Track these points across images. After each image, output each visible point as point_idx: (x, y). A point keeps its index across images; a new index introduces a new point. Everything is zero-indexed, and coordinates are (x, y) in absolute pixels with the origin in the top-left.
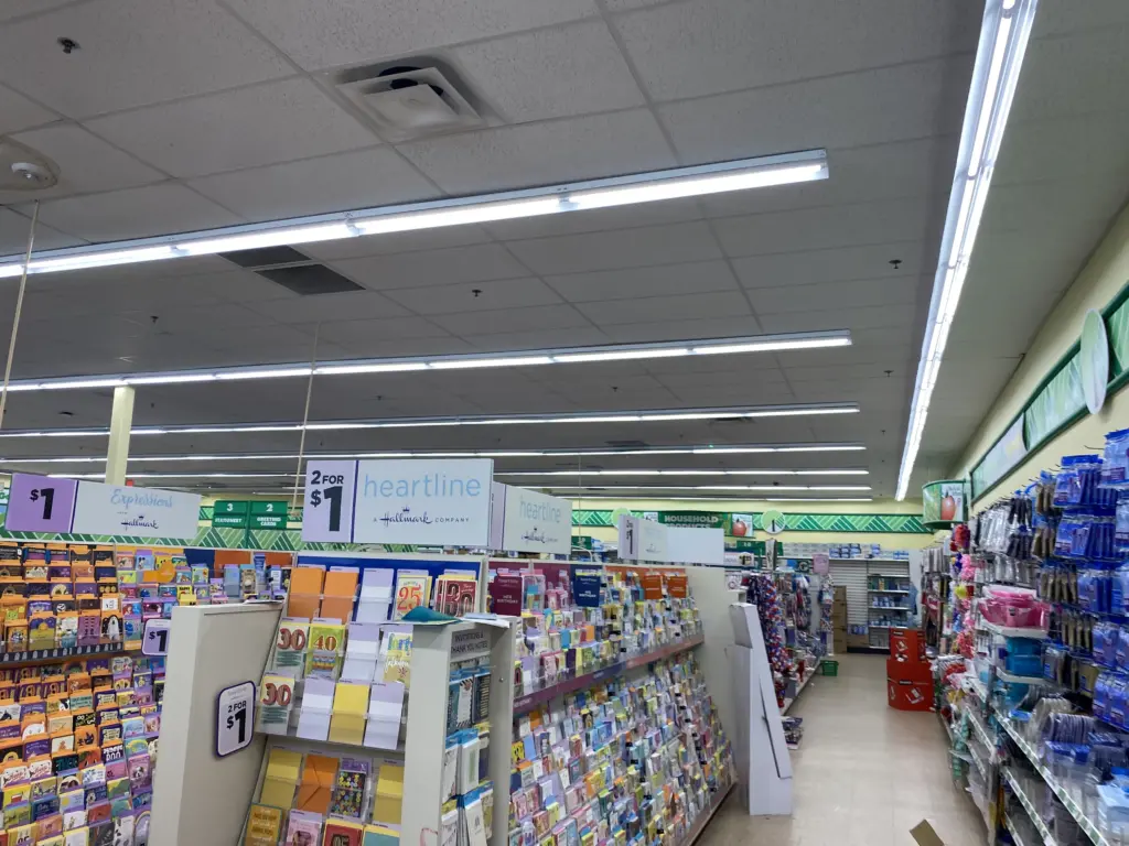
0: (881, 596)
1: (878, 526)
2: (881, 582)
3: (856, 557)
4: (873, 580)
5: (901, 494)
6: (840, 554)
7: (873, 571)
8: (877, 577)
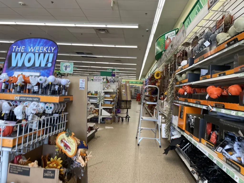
0: (136, 92)
1: (136, 83)
2: (136, 90)
3: (133, 87)
4: (135, 90)
5: (139, 79)
6: (131, 86)
7: (135, 89)
8: (136, 89)
